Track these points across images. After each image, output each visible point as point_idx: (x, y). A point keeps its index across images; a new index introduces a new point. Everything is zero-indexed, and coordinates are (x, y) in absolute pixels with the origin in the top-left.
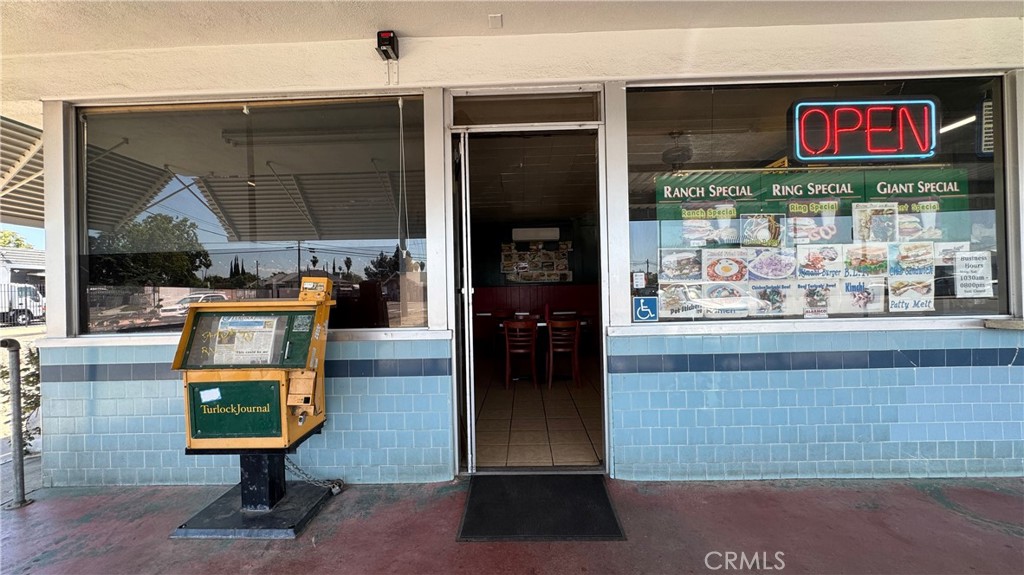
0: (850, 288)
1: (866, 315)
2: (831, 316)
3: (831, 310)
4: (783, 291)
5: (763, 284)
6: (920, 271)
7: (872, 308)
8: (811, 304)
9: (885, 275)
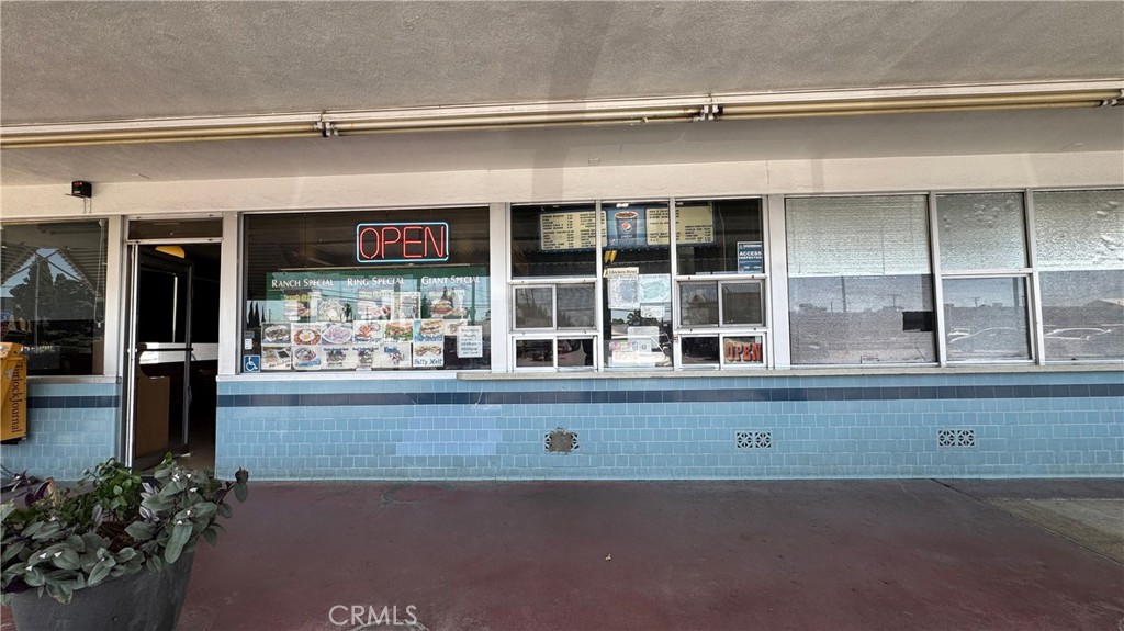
0: (387, 350)
1: (398, 369)
2: (373, 369)
3: (374, 366)
4: (344, 352)
5: (331, 347)
6: (435, 339)
7: (402, 364)
8: (362, 361)
9: (411, 342)
